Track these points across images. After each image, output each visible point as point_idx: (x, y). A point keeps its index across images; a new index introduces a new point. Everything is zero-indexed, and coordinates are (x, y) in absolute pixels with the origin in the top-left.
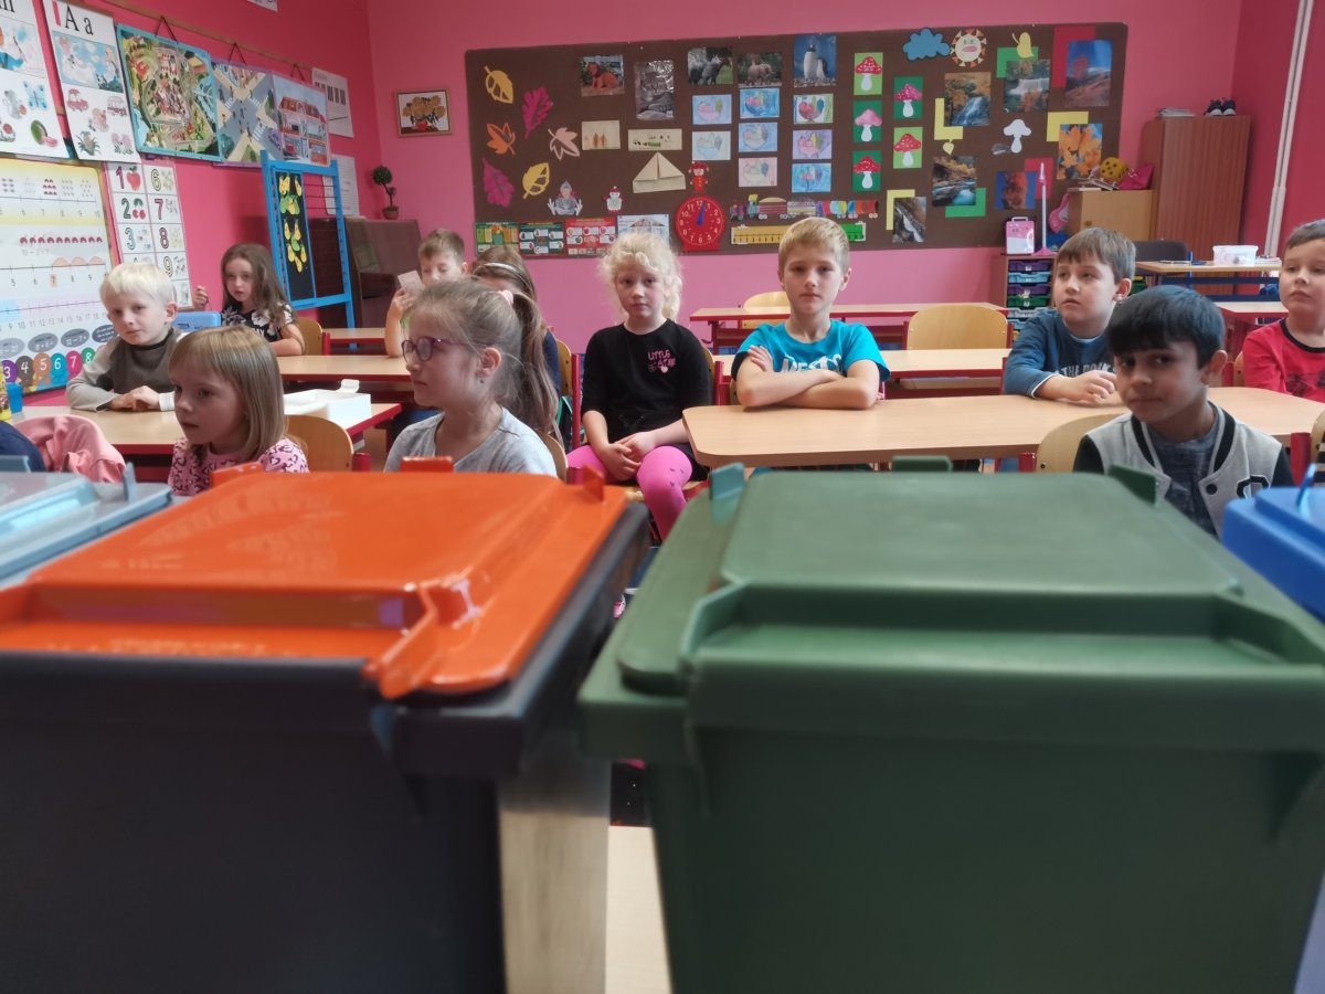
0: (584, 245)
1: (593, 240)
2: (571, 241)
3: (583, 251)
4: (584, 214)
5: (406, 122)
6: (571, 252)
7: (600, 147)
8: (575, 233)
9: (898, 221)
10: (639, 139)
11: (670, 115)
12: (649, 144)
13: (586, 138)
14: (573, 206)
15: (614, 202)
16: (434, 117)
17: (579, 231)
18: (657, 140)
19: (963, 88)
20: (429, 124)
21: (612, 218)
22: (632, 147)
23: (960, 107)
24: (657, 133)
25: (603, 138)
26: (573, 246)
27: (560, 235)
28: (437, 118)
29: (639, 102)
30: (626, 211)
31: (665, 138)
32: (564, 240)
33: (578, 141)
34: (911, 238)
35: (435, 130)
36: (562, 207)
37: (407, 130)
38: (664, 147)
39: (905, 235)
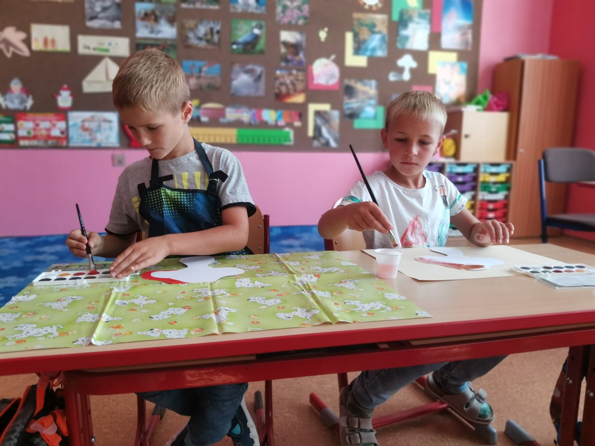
0: (35, 137)
1: (44, 133)
2: (22, 133)
3: (34, 143)
4: (35, 109)
6: (22, 143)
7: (50, 48)
8: (26, 127)
9: (317, 129)
10: (87, 44)
11: (117, 25)
12: (99, 49)
13: (36, 40)
14: (23, 101)
15: (64, 99)
17: (29, 125)
18: (106, 46)
19: (367, 26)
21: (63, 114)
22: (81, 50)
23: (365, 41)
24: (106, 40)
25: (53, 42)
26: (24, 138)
27: (11, 127)
29: (88, 11)
30: (76, 107)
31: (113, 45)
32: (15, 132)
33: (28, 42)
34: (327, 144)
36: (12, 101)
38: (113, 53)
39: (323, 141)
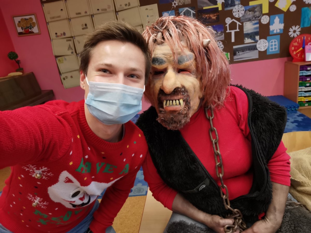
5: (20, 30)
16: (31, 27)
20: (30, 30)
28: (33, 27)
35: (33, 32)
37: (20, 33)
